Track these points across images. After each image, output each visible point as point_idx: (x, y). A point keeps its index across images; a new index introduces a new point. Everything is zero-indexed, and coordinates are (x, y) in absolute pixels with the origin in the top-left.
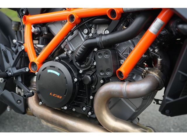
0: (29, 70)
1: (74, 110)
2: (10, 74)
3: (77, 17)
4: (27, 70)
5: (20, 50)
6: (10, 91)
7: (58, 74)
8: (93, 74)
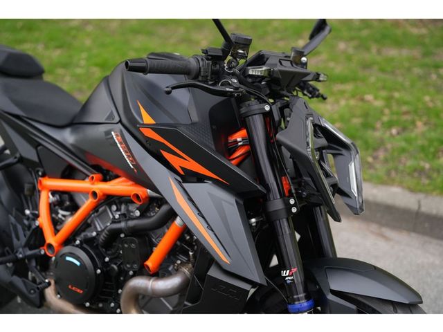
0: (45, 253)
1: (101, 305)
2: (21, 256)
3: (101, 194)
4: (43, 252)
5: (33, 227)
6: (20, 277)
7: (78, 263)
8: (121, 264)
